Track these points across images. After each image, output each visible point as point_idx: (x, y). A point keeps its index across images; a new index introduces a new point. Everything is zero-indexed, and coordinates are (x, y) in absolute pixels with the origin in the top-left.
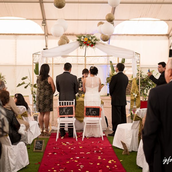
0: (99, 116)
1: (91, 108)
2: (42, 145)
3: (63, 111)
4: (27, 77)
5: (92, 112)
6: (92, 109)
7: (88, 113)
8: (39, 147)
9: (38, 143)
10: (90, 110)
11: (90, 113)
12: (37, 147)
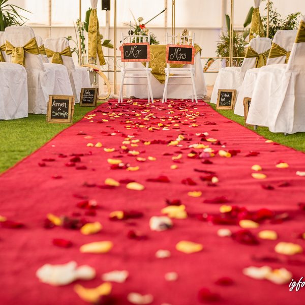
0: (191, 61)
1: (177, 48)
2: (93, 96)
3: (129, 52)
4: (71, 37)
5: (179, 56)
6: (179, 49)
7: (172, 57)
8: (90, 99)
9: (88, 93)
10: (176, 52)
11: (175, 56)
12: (87, 99)
